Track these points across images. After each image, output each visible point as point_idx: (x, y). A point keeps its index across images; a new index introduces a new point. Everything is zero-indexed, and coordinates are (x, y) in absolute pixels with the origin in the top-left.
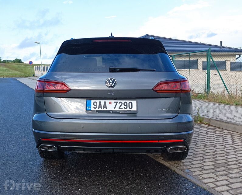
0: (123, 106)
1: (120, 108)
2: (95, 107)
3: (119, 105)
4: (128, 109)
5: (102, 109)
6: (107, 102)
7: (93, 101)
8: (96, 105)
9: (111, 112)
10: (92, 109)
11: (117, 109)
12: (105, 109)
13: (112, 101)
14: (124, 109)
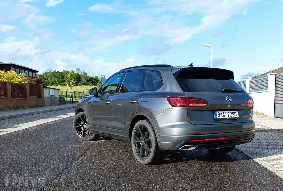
0: (232, 115)
1: (231, 116)
2: (219, 116)
3: (230, 114)
4: (235, 117)
5: (223, 117)
6: (225, 112)
7: (217, 112)
8: (219, 115)
9: (227, 119)
10: (218, 117)
11: (230, 117)
12: (224, 117)
13: (227, 112)
14: (233, 117)
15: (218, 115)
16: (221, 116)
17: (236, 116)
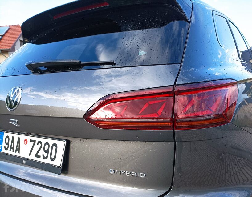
0: (42, 152)
1: (37, 155)
2: (7, 146)
3: (37, 147)
5: (14, 153)
6: (23, 138)
7: (6, 134)
8: (8, 143)
9: (24, 162)
10: (3, 150)
11: (33, 157)
12: (17, 154)
13: (29, 138)
15: (4, 144)
16: (12, 148)
17: (53, 160)
